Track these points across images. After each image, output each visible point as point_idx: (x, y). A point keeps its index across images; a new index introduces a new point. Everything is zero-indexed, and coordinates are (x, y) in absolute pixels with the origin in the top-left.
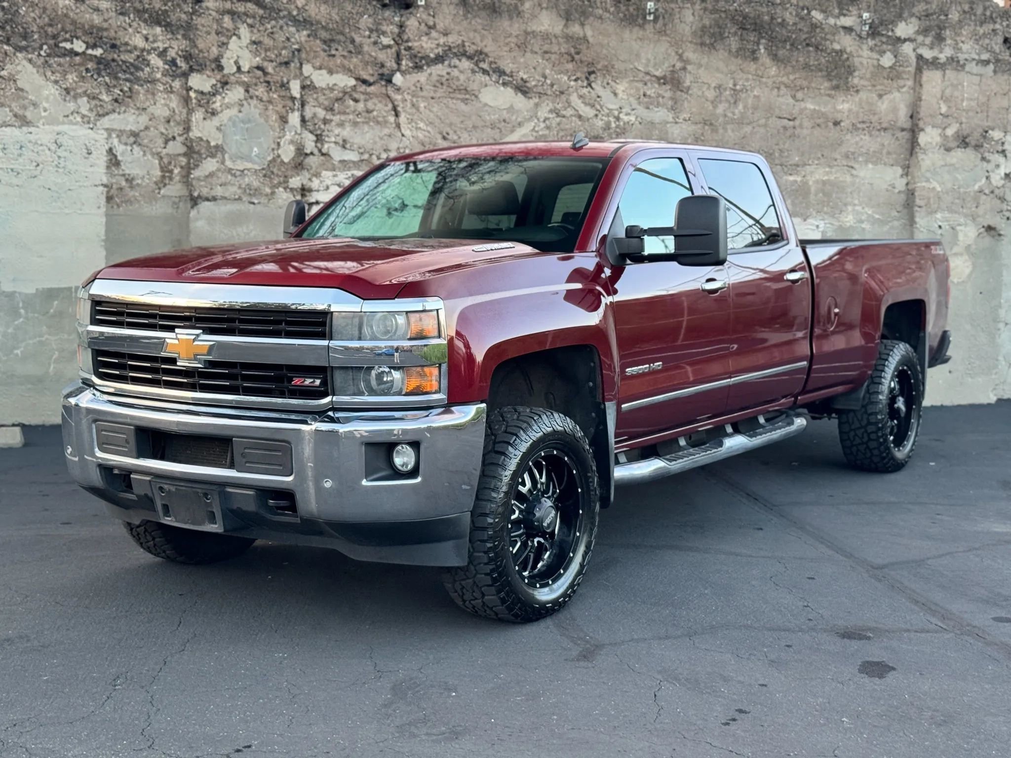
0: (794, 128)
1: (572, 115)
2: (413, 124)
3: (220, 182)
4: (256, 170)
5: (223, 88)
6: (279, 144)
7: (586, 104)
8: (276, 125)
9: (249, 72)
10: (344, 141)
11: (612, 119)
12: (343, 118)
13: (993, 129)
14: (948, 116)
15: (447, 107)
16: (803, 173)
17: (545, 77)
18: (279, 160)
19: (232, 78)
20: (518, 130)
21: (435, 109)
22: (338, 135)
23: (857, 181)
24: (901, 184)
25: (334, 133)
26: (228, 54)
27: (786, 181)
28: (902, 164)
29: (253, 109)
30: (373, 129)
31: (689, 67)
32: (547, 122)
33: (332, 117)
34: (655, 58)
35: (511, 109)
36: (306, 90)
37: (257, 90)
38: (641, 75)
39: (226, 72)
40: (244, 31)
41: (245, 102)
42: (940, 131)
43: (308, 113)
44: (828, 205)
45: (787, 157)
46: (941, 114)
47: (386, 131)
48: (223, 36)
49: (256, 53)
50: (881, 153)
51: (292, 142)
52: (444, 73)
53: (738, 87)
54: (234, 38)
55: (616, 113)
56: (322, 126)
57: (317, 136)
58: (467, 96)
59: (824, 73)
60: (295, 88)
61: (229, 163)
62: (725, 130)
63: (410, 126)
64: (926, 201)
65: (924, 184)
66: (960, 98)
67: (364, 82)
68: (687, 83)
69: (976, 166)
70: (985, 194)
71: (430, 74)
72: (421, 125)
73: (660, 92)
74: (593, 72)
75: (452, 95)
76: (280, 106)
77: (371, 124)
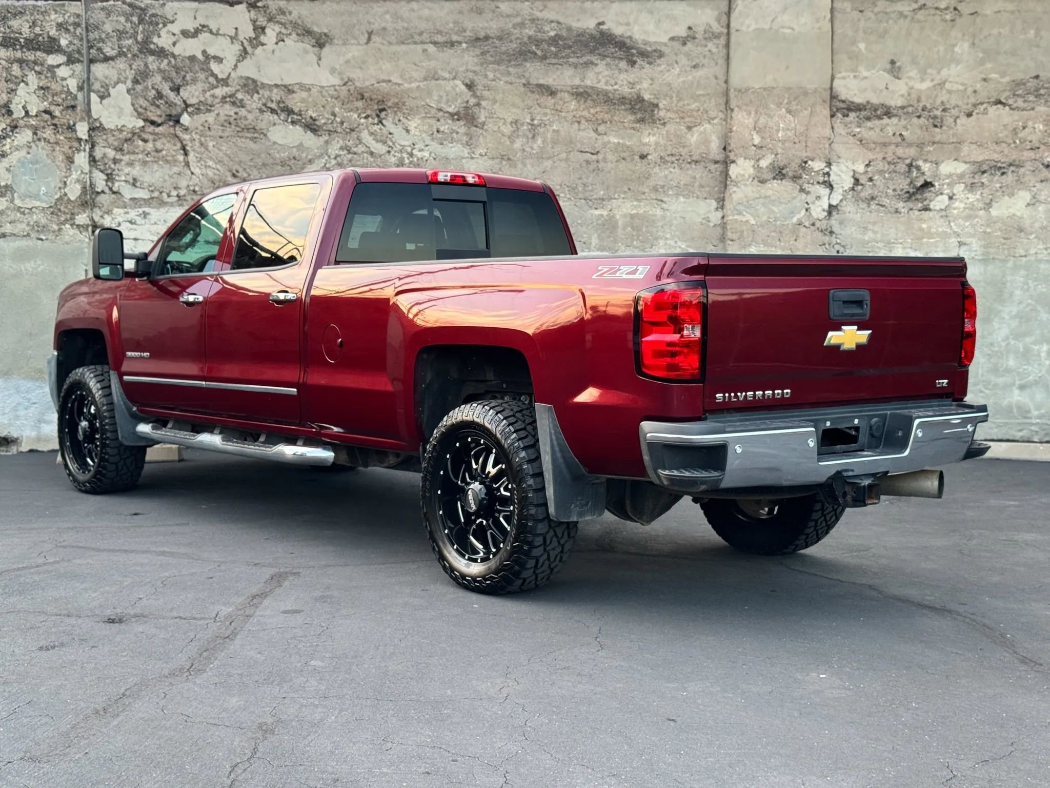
0: (598, 162)
1: (363, 152)
2: (203, 163)
3: (9, 219)
4: (44, 208)
5: (12, 131)
6: (65, 183)
7: (377, 141)
8: (63, 165)
9: (36, 116)
10: (134, 179)
11: (405, 155)
12: (132, 157)
13: (812, 160)
14: (762, 147)
15: (236, 146)
16: (610, 207)
17: (334, 115)
18: (66, 198)
19: (21, 122)
20: (309, 166)
21: (224, 148)
22: (128, 174)
23: (668, 214)
24: (715, 217)
25: (124, 172)
26: (16, 100)
27: (592, 215)
28: (716, 196)
29: (41, 150)
30: (162, 168)
31: (484, 103)
32: (338, 159)
33: (122, 157)
34: (447, 95)
35: (300, 147)
36: (96, 132)
37: (44, 133)
38: (433, 111)
39: (14, 116)
40: (32, 78)
41: (32, 144)
42: (752, 162)
43: (98, 154)
44: (638, 239)
45: (592, 191)
46: (755, 146)
47: (176, 169)
48: (11, 83)
49: (44, 98)
50: (693, 186)
51: (78, 181)
52: (232, 113)
53: (536, 122)
54: (22, 84)
55: (409, 149)
56: (113, 166)
57: (107, 175)
58: (256, 135)
59: (628, 106)
60: (82, 130)
61: (18, 202)
62: (525, 165)
63: (199, 164)
64: (738, 234)
65: (736, 217)
66: (775, 128)
67: (153, 123)
68: (482, 119)
69: (794, 198)
70: (804, 226)
71: (218, 115)
72: (210, 163)
73: (454, 128)
74: (384, 110)
75: (240, 134)
76: (67, 147)
77: (161, 163)
